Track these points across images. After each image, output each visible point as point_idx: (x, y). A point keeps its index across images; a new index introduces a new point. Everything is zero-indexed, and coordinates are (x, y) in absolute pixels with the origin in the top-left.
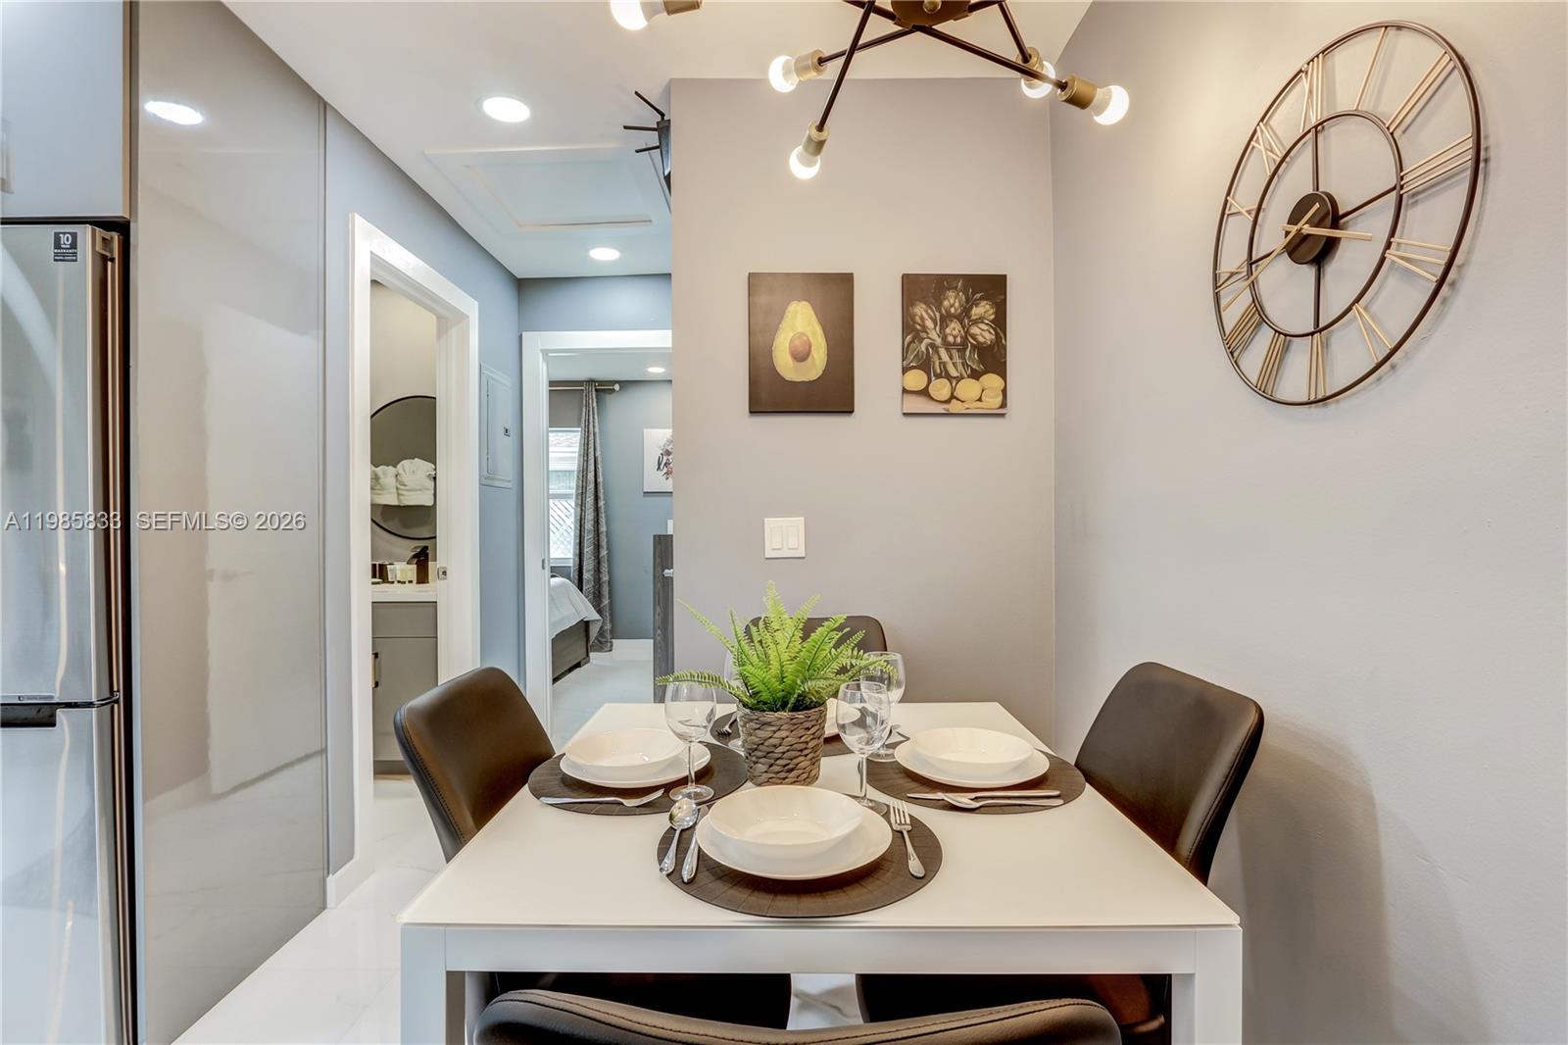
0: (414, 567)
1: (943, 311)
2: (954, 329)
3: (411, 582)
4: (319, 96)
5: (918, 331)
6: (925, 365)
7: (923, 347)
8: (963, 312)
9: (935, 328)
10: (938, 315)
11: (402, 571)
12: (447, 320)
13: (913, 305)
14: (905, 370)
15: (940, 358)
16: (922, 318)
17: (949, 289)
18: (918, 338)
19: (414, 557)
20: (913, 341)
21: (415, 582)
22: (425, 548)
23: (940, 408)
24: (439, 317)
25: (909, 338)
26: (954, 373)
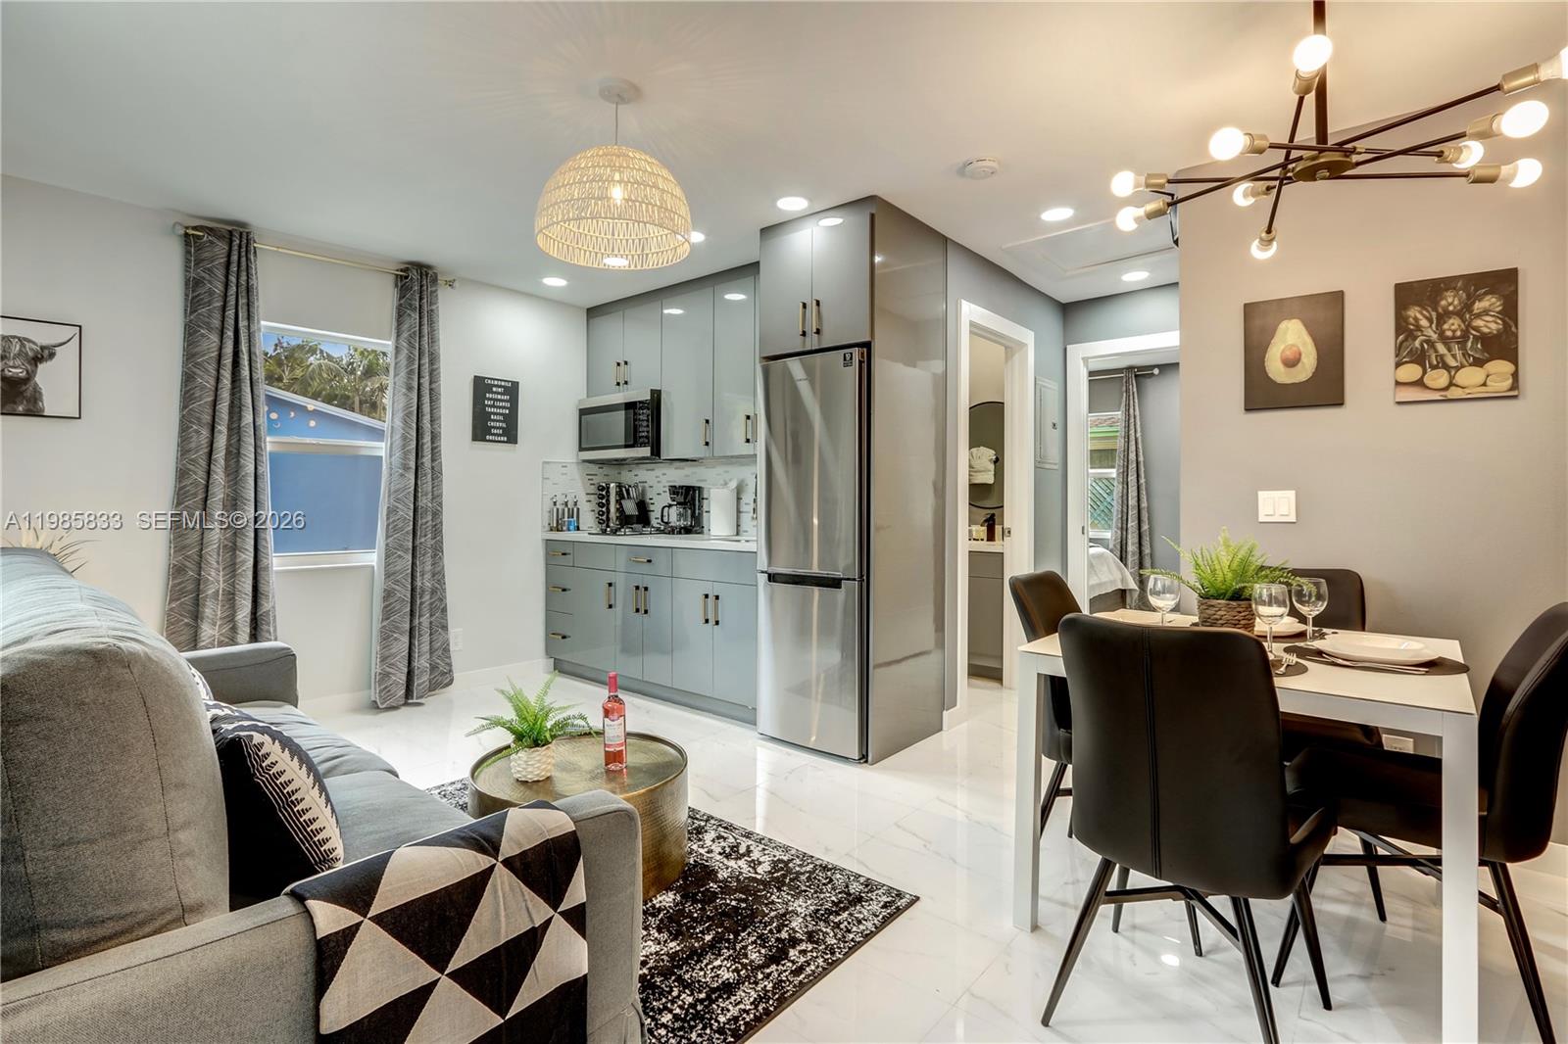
0: (985, 528)
1: (1440, 310)
2: (1453, 325)
3: (982, 540)
4: (944, 236)
5: (1412, 330)
6: (1419, 358)
7: (1417, 344)
8: (1464, 307)
9: (1431, 326)
10: (1434, 315)
11: (977, 531)
12: (1011, 348)
13: (1406, 308)
14: (1398, 365)
15: (1436, 351)
16: (1416, 319)
17: (1447, 290)
18: (1411, 336)
19: (986, 521)
20: (1406, 340)
21: (985, 539)
22: (993, 515)
23: (1437, 396)
24: (1006, 348)
25: (1401, 337)
26: (1452, 363)
